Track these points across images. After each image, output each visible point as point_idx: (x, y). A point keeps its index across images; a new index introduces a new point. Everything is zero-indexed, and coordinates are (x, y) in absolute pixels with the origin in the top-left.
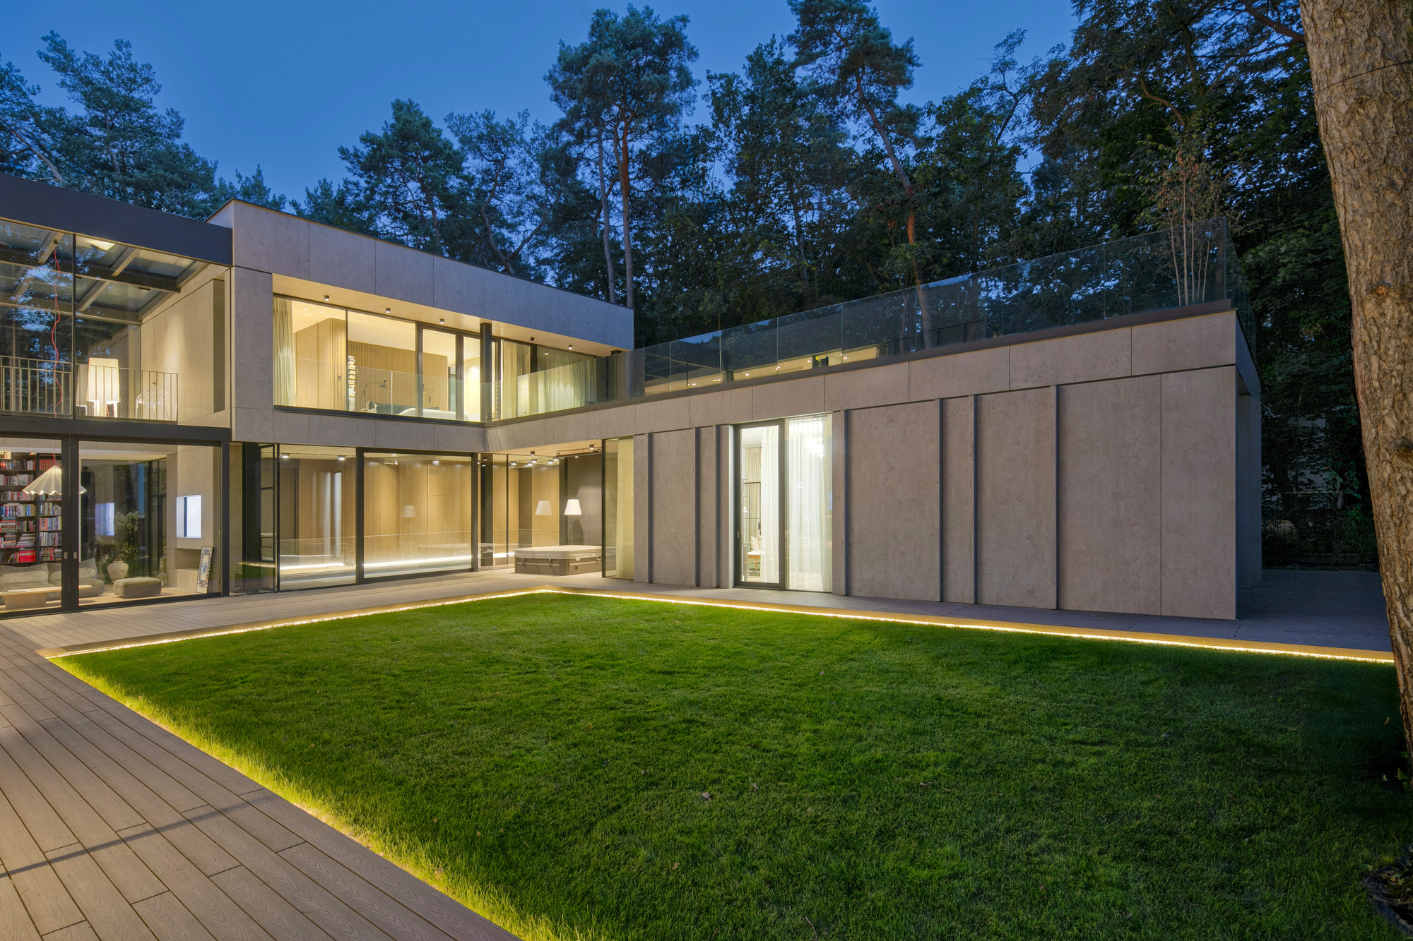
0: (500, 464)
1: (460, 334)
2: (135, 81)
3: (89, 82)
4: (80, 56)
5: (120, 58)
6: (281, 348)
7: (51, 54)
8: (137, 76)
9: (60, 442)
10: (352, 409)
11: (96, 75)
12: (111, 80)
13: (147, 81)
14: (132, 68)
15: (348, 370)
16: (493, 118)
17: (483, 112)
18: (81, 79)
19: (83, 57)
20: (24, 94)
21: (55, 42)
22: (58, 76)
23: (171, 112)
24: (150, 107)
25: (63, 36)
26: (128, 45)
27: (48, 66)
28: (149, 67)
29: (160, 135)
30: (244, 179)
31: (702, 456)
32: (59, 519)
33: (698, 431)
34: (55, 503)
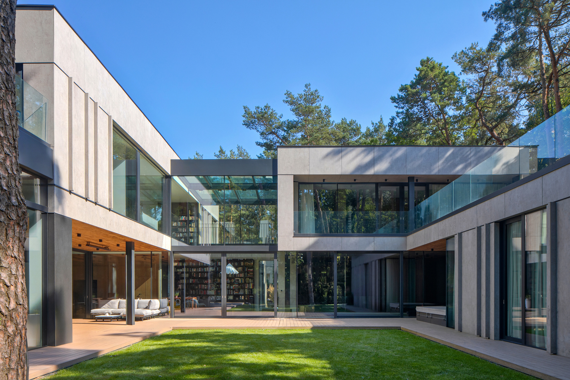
1: (402, 186)
5: (307, 91)
7: (287, 99)
8: (315, 96)
11: (302, 101)
13: (318, 97)
14: (312, 93)
15: (347, 213)
19: (297, 96)
20: (278, 119)
21: (288, 94)
22: (290, 107)
25: (290, 91)
27: (286, 105)
31: (482, 246)
32: (251, 284)
33: (479, 229)
34: (250, 278)
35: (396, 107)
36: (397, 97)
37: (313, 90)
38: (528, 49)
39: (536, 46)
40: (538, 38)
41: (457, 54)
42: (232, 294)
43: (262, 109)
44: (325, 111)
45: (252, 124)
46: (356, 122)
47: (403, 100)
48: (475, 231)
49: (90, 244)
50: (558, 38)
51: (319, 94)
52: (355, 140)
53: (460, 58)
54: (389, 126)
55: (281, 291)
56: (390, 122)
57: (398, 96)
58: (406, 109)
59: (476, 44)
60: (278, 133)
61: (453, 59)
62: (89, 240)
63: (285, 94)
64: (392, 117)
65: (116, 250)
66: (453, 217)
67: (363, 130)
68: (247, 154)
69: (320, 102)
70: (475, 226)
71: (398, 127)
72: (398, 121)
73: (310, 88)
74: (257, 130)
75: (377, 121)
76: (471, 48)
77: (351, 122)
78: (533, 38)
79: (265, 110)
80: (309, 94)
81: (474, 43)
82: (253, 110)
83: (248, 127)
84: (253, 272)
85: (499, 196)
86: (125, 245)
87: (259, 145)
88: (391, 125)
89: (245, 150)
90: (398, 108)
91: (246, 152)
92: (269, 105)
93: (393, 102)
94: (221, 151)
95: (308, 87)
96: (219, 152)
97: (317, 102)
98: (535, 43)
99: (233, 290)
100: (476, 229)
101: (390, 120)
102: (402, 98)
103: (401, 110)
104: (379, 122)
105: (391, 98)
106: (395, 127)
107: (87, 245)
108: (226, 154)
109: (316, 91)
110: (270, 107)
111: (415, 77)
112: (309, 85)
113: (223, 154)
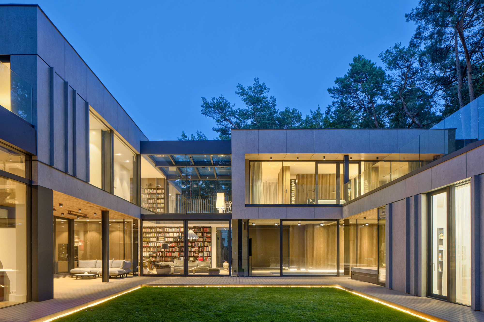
0: (353, 225)
1: (338, 163)
2: (261, 90)
5: (256, 84)
6: (257, 182)
7: (239, 91)
8: (262, 88)
9: (183, 222)
10: (293, 203)
11: (251, 93)
12: (255, 92)
13: (265, 89)
14: (260, 86)
15: (291, 187)
17: (394, 45)
19: (247, 88)
20: (231, 108)
21: (240, 87)
22: (242, 98)
23: (272, 98)
24: (266, 98)
25: (241, 84)
27: (239, 96)
30: (313, 113)
31: (410, 214)
32: (209, 247)
33: (408, 200)
34: (208, 242)
35: (332, 97)
36: (332, 89)
37: (261, 83)
38: (445, 47)
39: (452, 45)
40: (454, 38)
41: (383, 53)
42: (193, 255)
43: (217, 100)
44: (271, 101)
45: (209, 113)
46: (298, 111)
47: (339, 91)
48: (405, 201)
49: (72, 212)
50: (471, 37)
51: (266, 86)
52: (296, 125)
53: (385, 57)
54: (326, 113)
55: (235, 253)
56: (327, 110)
57: (334, 87)
58: (340, 99)
59: (399, 44)
60: (231, 120)
61: (379, 58)
62: (70, 209)
63: (237, 87)
64: (328, 105)
65: (94, 218)
66: (384, 189)
67: (304, 118)
68: (205, 137)
69: (267, 93)
70: (405, 197)
71: (334, 114)
72: (334, 109)
73: (258, 82)
74: (213, 118)
75: (315, 110)
76: (396, 47)
77: (294, 110)
78: (450, 38)
79: (219, 100)
80: (257, 87)
81: (397, 43)
82: (210, 100)
83: (206, 115)
84: (211, 237)
85: (426, 171)
86: (101, 214)
87: (215, 130)
88: (328, 112)
89: (203, 134)
90: (334, 98)
91: (204, 136)
92: (224, 96)
93: (330, 93)
94: (184, 136)
95: (257, 81)
96: (182, 137)
97: (264, 93)
98: (451, 42)
99: (194, 252)
100: (405, 199)
101: (327, 108)
102: (337, 89)
103: (336, 100)
104: (317, 111)
105: (327, 90)
106: (331, 114)
107: (68, 214)
108: (187, 138)
109: (264, 84)
110: (224, 98)
111: (348, 72)
112: (258, 79)
113: (185, 137)
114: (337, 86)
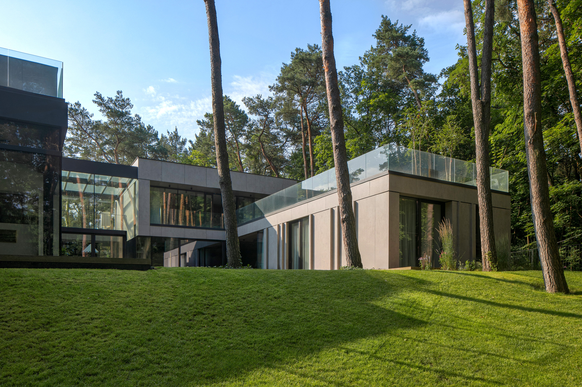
2: (124, 105)
3: (108, 108)
4: (106, 99)
5: (119, 97)
7: (97, 100)
8: (125, 103)
11: (111, 105)
12: (116, 106)
13: (128, 104)
14: (123, 100)
16: (261, 97)
17: (257, 96)
18: (106, 107)
19: (107, 99)
20: (88, 117)
21: (98, 96)
22: (99, 108)
23: (136, 115)
24: (129, 114)
25: (100, 93)
26: (121, 92)
27: (96, 105)
28: (128, 99)
29: (133, 124)
30: (170, 133)
31: (280, 235)
37: (125, 97)
41: (246, 99)
44: (135, 118)
46: (153, 128)
51: (130, 102)
53: (247, 102)
61: (243, 102)
63: (95, 95)
66: (263, 219)
67: (160, 137)
69: (130, 109)
73: (122, 96)
75: (172, 130)
80: (120, 100)
92: (80, 103)
93: (198, 125)
97: (126, 109)
100: (277, 225)
102: (206, 123)
104: (174, 132)
105: (197, 121)
114: (206, 120)
